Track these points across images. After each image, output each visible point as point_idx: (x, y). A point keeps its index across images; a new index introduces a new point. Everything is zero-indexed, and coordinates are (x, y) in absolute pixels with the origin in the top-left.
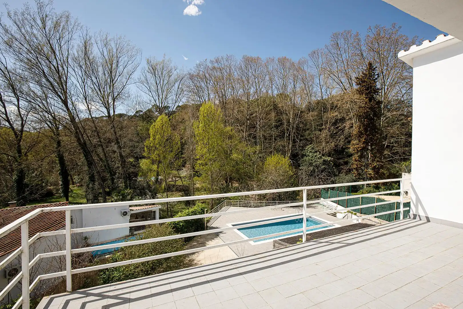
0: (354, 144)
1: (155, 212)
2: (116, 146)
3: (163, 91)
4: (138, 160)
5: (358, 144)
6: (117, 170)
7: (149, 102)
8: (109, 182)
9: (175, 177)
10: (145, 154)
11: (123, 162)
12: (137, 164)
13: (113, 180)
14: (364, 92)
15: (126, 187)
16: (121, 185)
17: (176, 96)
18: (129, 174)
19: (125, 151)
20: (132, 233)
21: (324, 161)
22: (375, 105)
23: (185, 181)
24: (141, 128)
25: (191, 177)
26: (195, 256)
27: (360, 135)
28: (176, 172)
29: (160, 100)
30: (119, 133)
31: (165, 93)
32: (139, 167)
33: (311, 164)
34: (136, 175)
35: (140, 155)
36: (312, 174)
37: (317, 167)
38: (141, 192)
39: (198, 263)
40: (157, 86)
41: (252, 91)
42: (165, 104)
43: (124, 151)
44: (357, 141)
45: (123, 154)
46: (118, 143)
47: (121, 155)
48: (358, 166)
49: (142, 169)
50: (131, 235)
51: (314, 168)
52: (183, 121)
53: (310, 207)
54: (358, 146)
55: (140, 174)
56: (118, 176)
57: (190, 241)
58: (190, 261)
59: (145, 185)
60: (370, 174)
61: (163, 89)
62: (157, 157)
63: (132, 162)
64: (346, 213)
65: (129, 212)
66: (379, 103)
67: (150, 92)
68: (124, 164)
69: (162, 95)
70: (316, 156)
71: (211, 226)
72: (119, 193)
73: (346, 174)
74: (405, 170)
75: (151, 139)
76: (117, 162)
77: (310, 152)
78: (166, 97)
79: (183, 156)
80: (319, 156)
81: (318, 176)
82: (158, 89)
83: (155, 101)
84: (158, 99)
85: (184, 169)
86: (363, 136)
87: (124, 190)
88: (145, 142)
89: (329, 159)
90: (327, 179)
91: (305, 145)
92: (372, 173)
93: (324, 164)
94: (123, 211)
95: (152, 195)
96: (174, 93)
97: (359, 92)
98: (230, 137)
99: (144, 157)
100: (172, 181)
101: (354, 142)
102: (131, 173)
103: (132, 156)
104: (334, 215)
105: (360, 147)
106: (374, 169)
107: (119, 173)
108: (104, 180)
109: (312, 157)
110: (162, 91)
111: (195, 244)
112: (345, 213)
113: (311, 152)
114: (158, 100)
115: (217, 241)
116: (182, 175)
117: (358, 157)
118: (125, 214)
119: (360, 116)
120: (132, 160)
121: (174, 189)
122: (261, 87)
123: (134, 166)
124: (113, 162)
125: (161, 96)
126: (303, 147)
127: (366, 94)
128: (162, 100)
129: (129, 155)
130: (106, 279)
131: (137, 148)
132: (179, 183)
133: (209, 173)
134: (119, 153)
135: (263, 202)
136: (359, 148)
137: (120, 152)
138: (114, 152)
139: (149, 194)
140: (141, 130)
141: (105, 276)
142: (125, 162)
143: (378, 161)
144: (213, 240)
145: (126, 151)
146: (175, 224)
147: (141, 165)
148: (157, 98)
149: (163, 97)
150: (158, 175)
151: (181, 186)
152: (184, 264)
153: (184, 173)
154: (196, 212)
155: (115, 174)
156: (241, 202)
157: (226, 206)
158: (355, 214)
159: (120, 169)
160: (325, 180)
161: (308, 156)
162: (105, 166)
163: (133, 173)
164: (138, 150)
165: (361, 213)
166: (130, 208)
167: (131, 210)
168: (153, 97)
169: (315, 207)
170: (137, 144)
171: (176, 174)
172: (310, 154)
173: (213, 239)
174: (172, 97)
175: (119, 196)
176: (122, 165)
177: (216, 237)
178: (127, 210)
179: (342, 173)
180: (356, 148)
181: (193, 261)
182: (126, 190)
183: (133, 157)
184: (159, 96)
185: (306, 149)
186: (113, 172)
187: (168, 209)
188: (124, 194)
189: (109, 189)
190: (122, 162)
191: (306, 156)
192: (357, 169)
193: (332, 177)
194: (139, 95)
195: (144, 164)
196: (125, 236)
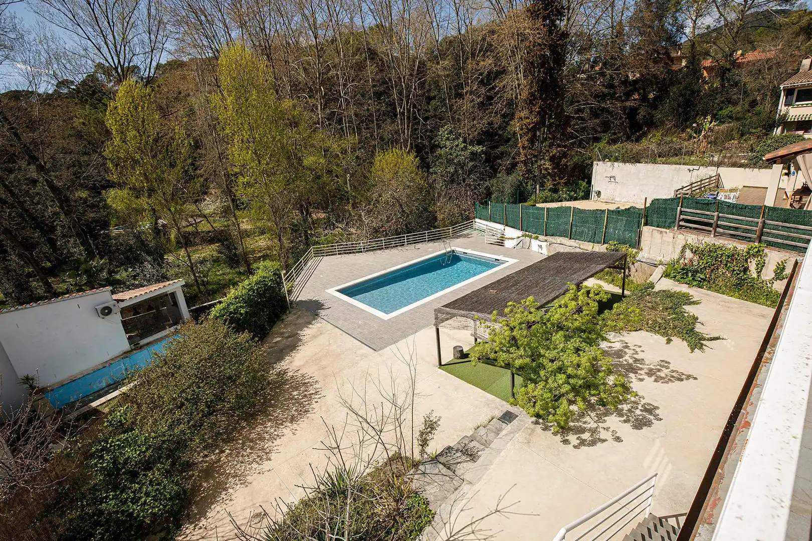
0: (521, 118)
1: (173, 295)
2: (33, 167)
3: (111, 24)
4: (100, 193)
5: (528, 118)
6: (54, 221)
7: (82, 52)
8: (46, 249)
9: (192, 217)
10: (114, 178)
11: (65, 202)
12: (100, 202)
13: (52, 243)
14: (540, 13)
15: (91, 255)
16: (77, 250)
17: (150, 34)
18: (88, 226)
19: (61, 175)
20: (135, 345)
21: (472, 153)
22: (558, 41)
23: (214, 222)
24: (81, 120)
25: (226, 212)
26: (286, 364)
27: (531, 100)
28: (193, 207)
29: (111, 46)
30: (27, 136)
31: (118, 28)
32: (106, 207)
33: (450, 162)
34: (105, 225)
35: (100, 182)
36: (453, 179)
37: (461, 165)
38: (127, 258)
39: (296, 376)
40: (93, 10)
41: (321, 18)
42: (127, 56)
43: (57, 177)
44: (527, 112)
45: (59, 184)
46: (33, 159)
47: (53, 187)
48: (527, 157)
49: (116, 210)
50: (135, 349)
51: (455, 168)
52: (180, 97)
53: (459, 236)
54: (528, 121)
55: (114, 221)
56: (62, 232)
57: (265, 337)
58: (279, 374)
59: (131, 242)
60: (546, 169)
61: (110, 16)
62: (142, 181)
63: (86, 198)
64: (522, 238)
65: (114, 305)
66: (565, 35)
67: (76, 26)
68: (69, 206)
69: (113, 32)
70: (457, 146)
71: (298, 299)
72: (77, 269)
73: (508, 174)
74: (598, 156)
75: (117, 141)
76: (49, 203)
77: (446, 140)
78: (123, 39)
79: (198, 172)
80: (462, 146)
81: (464, 180)
82: (95, 17)
83: (100, 51)
84: (103, 43)
85: (207, 199)
86: (536, 102)
87: (86, 261)
88: (104, 151)
89: (479, 149)
90: (479, 185)
91: (436, 128)
92: (550, 167)
93: (472, 160)
94: (100, 307)
95: (155, 260)
96: (141, 28)
97: (532, 14)
98: (294, 124)
99: (110, 185)
100: (188, 226)
101: (522, 115)
102: (91, 223)
103: (81, 185)
104: (500, 243)
105: (532, 123)
106: (552, 159)
107: (63, 227)
108: (29, 246)
109: (451, 148)
110: (109, 23)
111: (278, 339)
112: (519, 237)
113: (448, 139)
114: (105, 46)
115: (319, 325)
116: (207, 212)
117: (527, 140)
118: (106, 311)
119: (532, 63)
120: (84, 194)
121: (197, 240)
122: (337, 9)
123: (93, 206)
124: (38, 203)
125: (110, 37)
126: (431, 131)
127: (544, 19)
128: (116, 47)
129: (73, 185)
130: (110, 468)
131: (87, 166)
132: (204, 227)
133: (267, 199)
134: (45, 183)
135: (382, 240)
136: (529, 125)
137: (47, 181)
138: (34, 182)
139: (149, 259)
140: (84, 124)
141: (104, 465)
142: (67, 200)
143: (559, 146)
144: (311, 326)
145: (62, 178)
146: (230, 314)
147: (109, 201)
148: (100, 41)
149: (117, 37)
150: (156, 217)
151: (209, 232)
152: (269, 383)
153: (211, 205)
154: (264, 281)
155: (53, 229)
156: (339, 245)
157: (314, 258)
158: (537, 238)
159: (63, 216)
160: (475, 187)
161: (443, 147)
162: (21, 216)
163: (94, 220)
164: (92, 171)
165: (546, 235)
166: (114, 296)
167: (118, 301)
168: (89, 39)
169: (468, 234)
170: (86, 158)
171: (194, 212)
172: (448, 143)
173: (311, 324)
174: (139, 38)
175: (79, 275)
176: (63, 209)
177: (314, 319)
178: (109, 304)
179: (500, 172)
180: (526, 125)
181: (285, 373)
182: (91, 262)
183: (84, 188)
184: (103, 36)
185: (440, 133)
186: (47, 225)
187: (197, 281)
188: (90, 271)
189: (50, 262)
190: (60, 201)
191: (440, 147)
192: (525, 163)
193: (486, 181)
194: (49, 35)
195: (116, 199)
196: (122, 353)
